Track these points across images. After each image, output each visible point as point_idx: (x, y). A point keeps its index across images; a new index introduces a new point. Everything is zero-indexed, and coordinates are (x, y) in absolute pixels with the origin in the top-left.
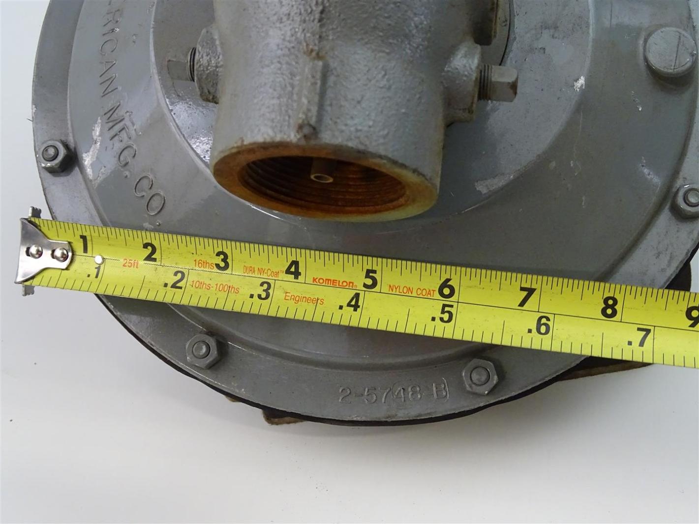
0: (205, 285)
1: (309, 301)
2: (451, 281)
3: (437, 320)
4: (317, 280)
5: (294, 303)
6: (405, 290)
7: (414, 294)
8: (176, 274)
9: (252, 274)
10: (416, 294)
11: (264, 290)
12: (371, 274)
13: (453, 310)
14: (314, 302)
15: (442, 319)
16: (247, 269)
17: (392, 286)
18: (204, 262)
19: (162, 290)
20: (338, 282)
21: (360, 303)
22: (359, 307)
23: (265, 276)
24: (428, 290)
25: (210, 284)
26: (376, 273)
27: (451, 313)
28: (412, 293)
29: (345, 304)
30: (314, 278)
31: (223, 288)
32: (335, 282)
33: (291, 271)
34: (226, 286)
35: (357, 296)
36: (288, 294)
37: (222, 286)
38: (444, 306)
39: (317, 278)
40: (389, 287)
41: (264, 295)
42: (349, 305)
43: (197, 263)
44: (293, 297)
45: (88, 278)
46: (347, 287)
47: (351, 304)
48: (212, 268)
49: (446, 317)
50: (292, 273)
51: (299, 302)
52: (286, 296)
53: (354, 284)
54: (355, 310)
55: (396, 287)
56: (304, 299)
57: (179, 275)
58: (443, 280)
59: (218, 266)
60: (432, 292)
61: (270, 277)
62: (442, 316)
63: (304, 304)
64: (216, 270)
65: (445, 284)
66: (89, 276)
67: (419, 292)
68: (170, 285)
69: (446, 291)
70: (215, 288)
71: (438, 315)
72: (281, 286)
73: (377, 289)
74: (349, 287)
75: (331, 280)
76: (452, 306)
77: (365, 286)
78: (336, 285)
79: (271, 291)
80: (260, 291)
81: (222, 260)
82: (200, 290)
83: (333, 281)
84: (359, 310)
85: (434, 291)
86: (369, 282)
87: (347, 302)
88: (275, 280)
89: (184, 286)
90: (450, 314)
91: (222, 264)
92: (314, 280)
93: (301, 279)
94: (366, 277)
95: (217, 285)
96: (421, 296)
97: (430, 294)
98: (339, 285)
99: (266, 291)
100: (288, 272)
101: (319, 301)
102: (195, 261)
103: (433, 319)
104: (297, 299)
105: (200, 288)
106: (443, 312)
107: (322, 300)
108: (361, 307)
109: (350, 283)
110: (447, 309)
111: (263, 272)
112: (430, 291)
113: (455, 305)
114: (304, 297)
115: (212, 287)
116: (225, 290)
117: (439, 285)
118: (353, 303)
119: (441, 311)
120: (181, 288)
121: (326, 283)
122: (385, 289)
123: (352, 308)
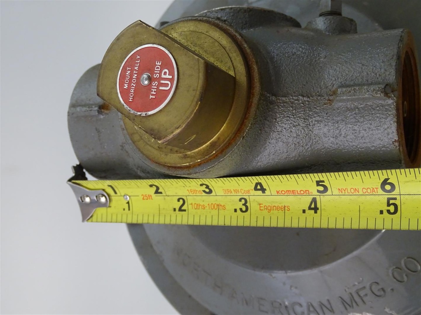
0: (200, 206)
1: (278, 209)
2: (389, 180)
3: (385, 212)
4: (280, 192)
5: (267, 212)
6: (353, 191)
7: (361, 193)
8: (179, 200)
9: (231, 194)
10: (362, 192)
11: (243, 205)
12: (320, 183)
13: (397, 202)
14: (282, 209)
15: (389, 211)
16: (226, 191)
17: (340, 189)
18: (194, 191)
19: (173, 214)
20: (296, 191)
21: (318, 206)
22: (318, 209)
23: (240, 194)
24: (372, 189)
25: (204, 205)
26: (324, 182)
27: (396, 204)
28: (358, 192)
29: (306, 208)
30: (277, 191)
31: (214, 206)
32: (294, 191)
33: (258, 189)
34: (216, 205)
35: (314, 200)
36: (261, 205)
37: (212, 205)
38: (389, 200)
39: (279, 191)
40: (338, 190)
41: (244, 209)
42: (310, 208)
43: (190, 192)
44: (265, 207)
45: (124, 211)
46: (305, 194)
47: (312, 207)
48: (201, 193)
49: (392, 209)
50: (259, 190)
51: (272, 211)
52: (260, 207)
53: (310, 192)
54: (316, 212)
55: (344, 189)
56: (275, 207)
57: (181, 201)
58: (382, 180)
59: (204, 191)
60: (375, 190)
61: (244, 194)
62: (389, 208)
63: (275, 212)
64: (204, 194)
65: (385, 182)
66: (124, 209)
67: (365, 191)
68: (177, 209)
69: (388, 187)
70: (208, 208)
71: (385, 208)
72: (254, 200)
73: (329, 192)
74: (306, 194)
75: (290, 191)
76: (395, 199)
77: (318, 191)
78: (296, 194)
79: (248, 204)
80: (240, 205)
81: (206, 188)
82: (198, 210)
83: (293, 191)
84: (319, 211)
85: (377, 188)
86: (321, 188)
87: (308, 206)
88: (249, 196)
89: (186, 209)
90: (395, 206)
91: (207, 190)
92: (278, 192)
93: (267, 192)
94: (317, 186)
95: (209, 205)
96: (367, 193)
97: (374, 191)
98: (298, 194)
99: (245, 204)
100: (256, 189)
101: (286, 208)
102: (188, 190)
103: (381, 212)
104: (269, 209)
105: (198, 209)
106: (389, 205)
107: (288, 207)
108: (320, 209)
109: (306, 191)
110: (391, 202)
111: (238, 191)
112: (373, 189)
113: (398, 197)
114: (274, 206)
115: (206, 207)
116: (216, 208)
117: (380, 184)
118: (313, 206)
119: (386, 204)
120: (185, 210)
121: (287, 193)
122: (336, 192)
123: (313, 211)
